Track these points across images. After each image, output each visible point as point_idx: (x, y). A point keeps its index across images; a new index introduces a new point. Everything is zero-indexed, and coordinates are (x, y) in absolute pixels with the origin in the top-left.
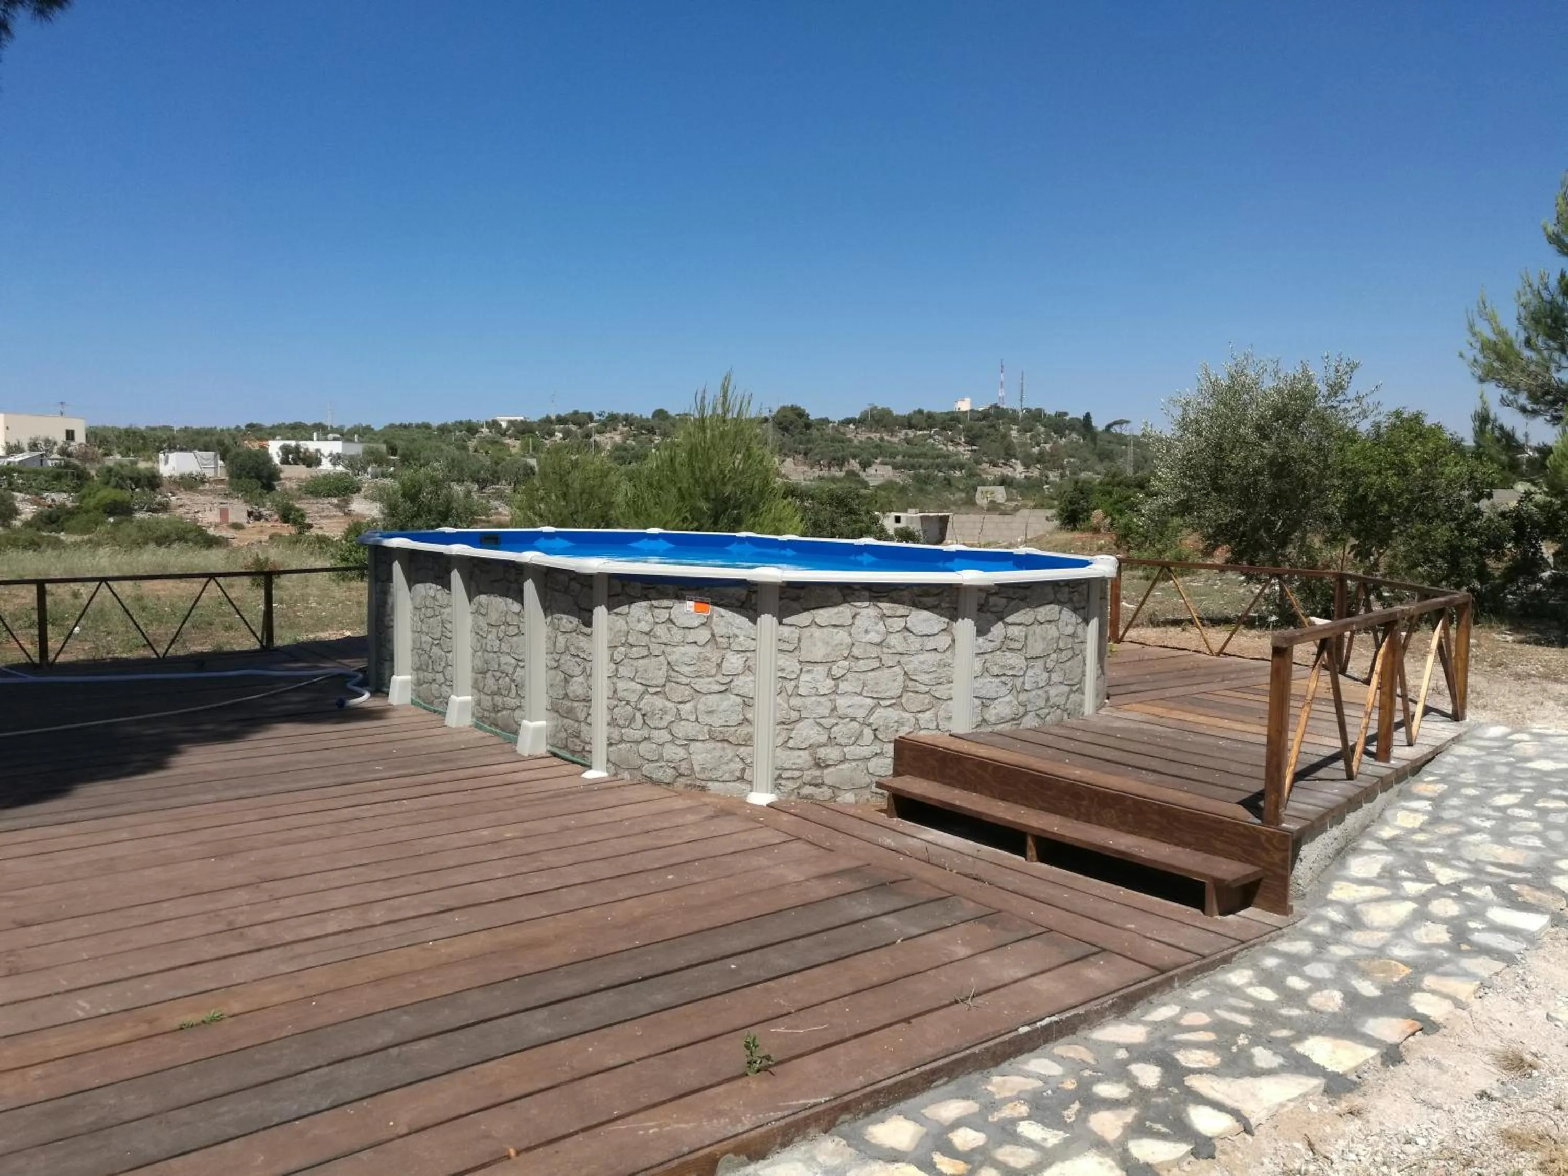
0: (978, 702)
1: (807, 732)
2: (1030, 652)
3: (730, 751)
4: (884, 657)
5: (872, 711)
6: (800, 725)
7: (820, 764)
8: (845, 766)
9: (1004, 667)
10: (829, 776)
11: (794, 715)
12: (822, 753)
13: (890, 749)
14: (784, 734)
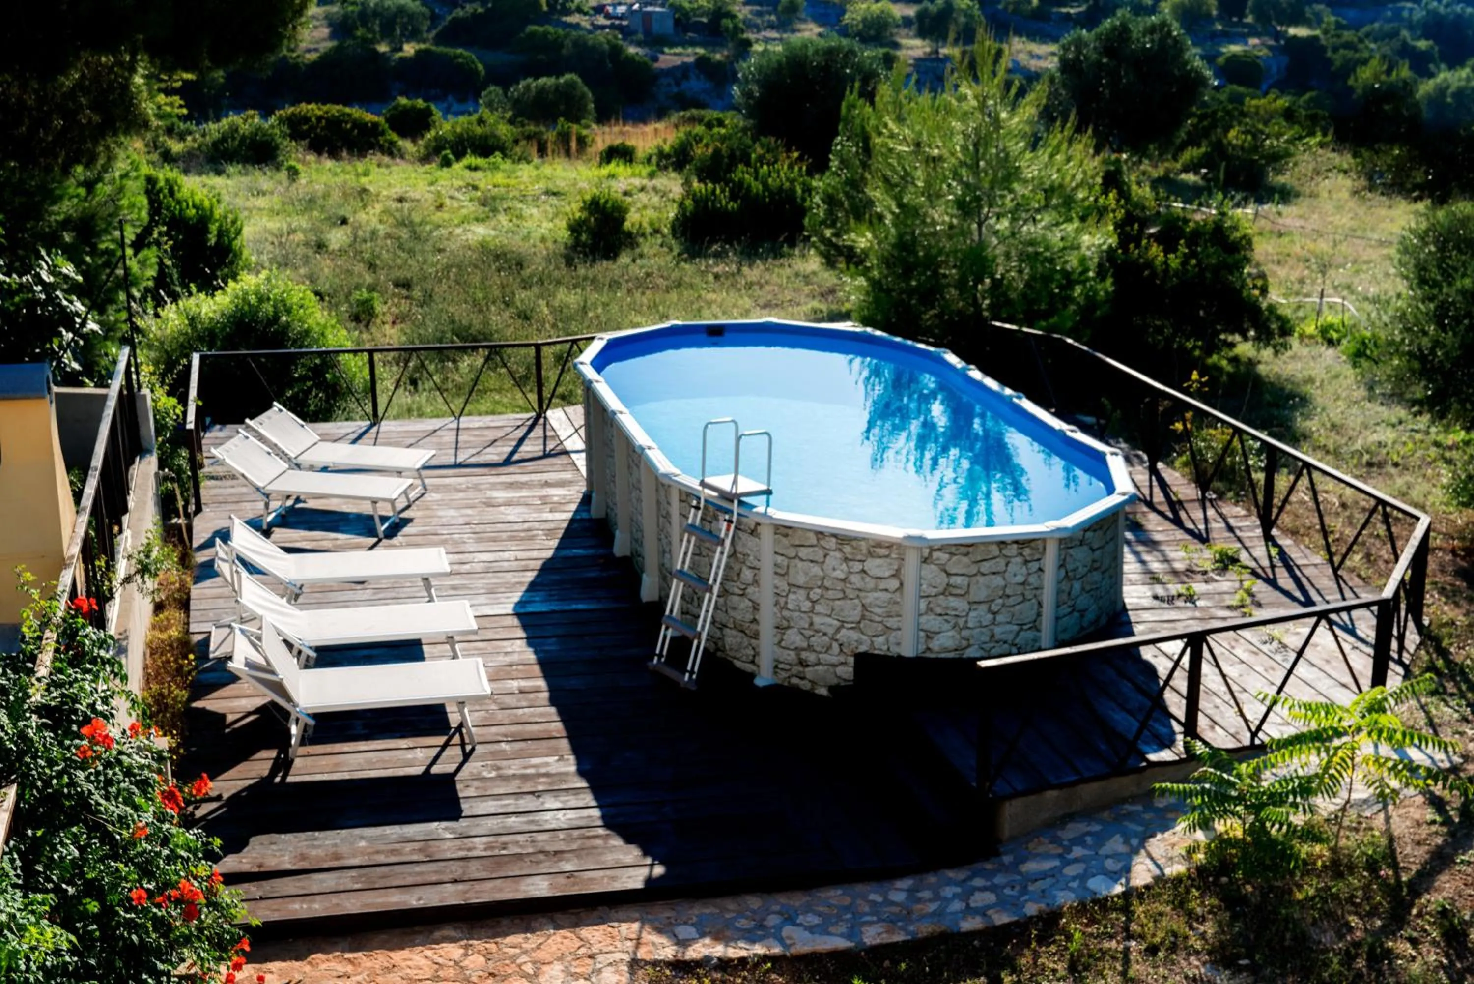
0: (922, 634)
1: (793, 637)
2: (972, 597)
3: (746, 641)
4: (848, 591)
5: (838, 630)
6: (789, 632)
7: (803, 663)
8: (820, 668)
9: (947, 608)
10: (809, 672)
11: (785, 623)
12: (804, 655)
13: (851, 660)
14: (779, 637)
